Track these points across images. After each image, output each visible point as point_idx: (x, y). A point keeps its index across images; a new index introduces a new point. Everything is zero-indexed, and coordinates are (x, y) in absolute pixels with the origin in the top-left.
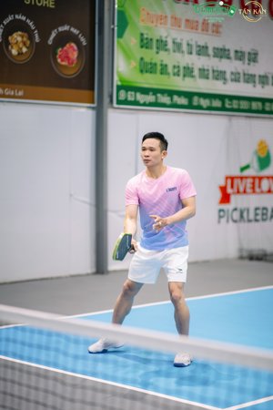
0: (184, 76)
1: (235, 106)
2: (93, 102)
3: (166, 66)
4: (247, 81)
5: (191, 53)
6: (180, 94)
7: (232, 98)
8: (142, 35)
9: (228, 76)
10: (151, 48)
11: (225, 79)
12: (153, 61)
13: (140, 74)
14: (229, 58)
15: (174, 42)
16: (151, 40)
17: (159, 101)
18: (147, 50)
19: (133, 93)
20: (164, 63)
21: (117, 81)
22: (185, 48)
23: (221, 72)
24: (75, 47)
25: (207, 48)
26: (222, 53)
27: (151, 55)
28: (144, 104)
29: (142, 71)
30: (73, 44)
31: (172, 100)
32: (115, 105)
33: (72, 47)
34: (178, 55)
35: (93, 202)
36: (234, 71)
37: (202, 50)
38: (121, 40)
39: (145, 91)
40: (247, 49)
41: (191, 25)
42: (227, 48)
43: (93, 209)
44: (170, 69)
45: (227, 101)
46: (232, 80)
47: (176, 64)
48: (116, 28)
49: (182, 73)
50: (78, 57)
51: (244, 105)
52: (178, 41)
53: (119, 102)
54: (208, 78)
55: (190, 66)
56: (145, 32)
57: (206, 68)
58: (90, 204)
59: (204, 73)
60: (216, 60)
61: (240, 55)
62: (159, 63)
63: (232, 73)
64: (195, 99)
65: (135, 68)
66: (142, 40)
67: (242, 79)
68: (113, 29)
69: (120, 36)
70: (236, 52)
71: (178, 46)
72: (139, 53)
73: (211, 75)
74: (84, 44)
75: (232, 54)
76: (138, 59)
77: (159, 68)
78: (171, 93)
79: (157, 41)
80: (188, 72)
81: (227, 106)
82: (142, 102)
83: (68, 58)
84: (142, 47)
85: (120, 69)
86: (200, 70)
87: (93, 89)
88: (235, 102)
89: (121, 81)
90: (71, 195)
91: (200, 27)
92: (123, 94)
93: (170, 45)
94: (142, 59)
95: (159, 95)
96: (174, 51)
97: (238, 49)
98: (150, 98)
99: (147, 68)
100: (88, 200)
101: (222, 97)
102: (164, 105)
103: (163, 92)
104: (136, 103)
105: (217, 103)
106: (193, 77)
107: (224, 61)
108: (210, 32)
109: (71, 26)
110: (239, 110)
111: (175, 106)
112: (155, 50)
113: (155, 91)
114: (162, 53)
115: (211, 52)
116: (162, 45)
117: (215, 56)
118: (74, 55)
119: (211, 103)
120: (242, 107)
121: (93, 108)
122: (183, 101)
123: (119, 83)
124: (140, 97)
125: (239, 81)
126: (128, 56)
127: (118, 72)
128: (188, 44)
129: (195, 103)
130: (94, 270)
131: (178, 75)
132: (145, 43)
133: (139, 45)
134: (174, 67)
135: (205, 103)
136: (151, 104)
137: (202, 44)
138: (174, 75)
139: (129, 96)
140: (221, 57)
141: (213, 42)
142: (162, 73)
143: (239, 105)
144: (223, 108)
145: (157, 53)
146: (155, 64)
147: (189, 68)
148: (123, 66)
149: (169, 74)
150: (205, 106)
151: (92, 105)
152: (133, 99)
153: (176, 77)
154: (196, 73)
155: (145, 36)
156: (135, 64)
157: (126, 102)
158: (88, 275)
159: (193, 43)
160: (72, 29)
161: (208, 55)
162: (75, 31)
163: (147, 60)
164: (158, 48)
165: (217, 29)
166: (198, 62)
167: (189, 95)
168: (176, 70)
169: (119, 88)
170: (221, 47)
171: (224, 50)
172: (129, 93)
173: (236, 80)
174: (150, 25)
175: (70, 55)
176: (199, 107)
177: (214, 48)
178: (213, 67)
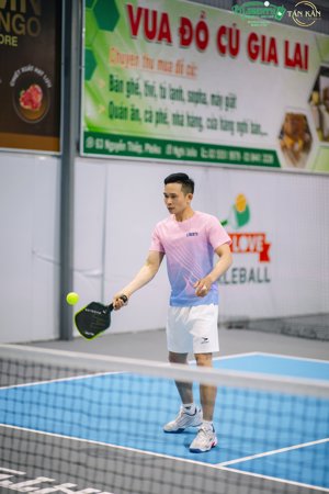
0: (157, 122)
1: (212, 156)
2: (58, 150)
3: (137, 111)
4: (224, 129)
5: (164, 97)
6: (152, 141)
7: (208, 147)
8: (111, 76)
9: (204, 123)
10: (122, 91)
11: (201, 126)
12: (124, 106)
13: (109, 120)
14: (205, 103)
15: (146, 85)
16: (121, 82)
17: (130, 149)
18: (118, 94)
19: (102, 140)
20: (136, 108)
21: (84, 128)
22: (157, 91)
23: (196, 118)
24: (40, 90)
25: (181, 91)
26: (197, 97)
27: (121, 99)
28: (114, 153)
29: (111, 117)
30: (37, 87)
31: (143, 148)
32: (82, 153)
33: (35, 89)
34: (150, 99)
35: (58, 260)
36: (210, 117)
37: (176, 94)
38: (89, 82)
39: (114, 138)
40: (224, 93)
41: (164, 66)
42: (203, 91)
43: (58, 268)
44: (142, 115)
45: (203, 151)
46: (209, 127)
47: (148, 109)
48: (83, 69)
49: (154, 119)
50: (42, 101)
51: (222, 154)
52: (150, 83)
53: (86, 150)
54: (182, 125)
55: (163, 111)
56: (114, 74)
57: (180, 114)
58: (54, 262)
59: (178, 120)
60: (192, 104)
61: (216, 100)
62: (130, 108)
63: (209, 120)
64: (169, 147)
65: (104, 112)
66: (111, 82)
67: (219, 126)
68: (80, 71)
69: (88, 77)
70: (213, 96)
71: (150, 90)
72: (109, 96)
73: (185, 122)
74: (49, 86)
75: (209, 99)
76: (108, 104)
77: (130, 113)
78: (142, 141)
79: (128, 83)
80: (161, 117)
81: (203, 156)
82: (111, 150)
83: (31, 101)
84: (111, 90)
85: (88, 115)
86: (174, 116)
87: (58, 136)
88: (211, 151)
89: (89, 127)
90: (33, 252)
91: (174, 69)
92: (90, 142)
93: (142, 88)
94: (111, 103)
95: (129, 143)
96: (146, 95)
97: (215, 93)
98: (120, 146)
99: (117, 113)
100: (52, 258)
101: (198, 146)
102: (135, 154)
103: (134, 139)
104: (105, 151)
105: (192, 153)
106: (166, 123)
107: (200, 106)
108: (185, 74)
109: (35, 67)
110: (215, 160)
111: (146, 155)
112: (125, 93)
113: (126, 139)
114: (133, 97)
115: (185, 96)
116: (133, 88)
117: (191, 100)
118: (39, 98)
119: (186, 152)
120: (219, 157)
121: (58, 157)
122: (156, 150)
123: (87, 130)
124: (110, 145)
125: (215, 128)
126: (96, 100)
127: (85, 118)
128: (161, 88)
129: (168, 152)
130: (57, 336)
131: (151, 121)
132: (115, 86)
133: (108, 88)
134: (146, 112)
135: (179, 152)
136: (121, 153)
137: (176, 87)
138: (146, 120)
139: (97, 144)
140: (197, 102)
141: (188, 85)
142: (133, 119)
143: (216, 155)
144: (199, 158)
145: (128, 96)
146: (126, 109)
147: (161, 114)
148: (91, 111)
149: (139, 120)
150: (179, 156)
151: (57, 153)
152: (101, 147)
153: (148, 123)
154: (170, 119)
155: (115, 78)
156: (104, 108)
157: (94, 150)
158: (50, 341)
159: (166, 86)
160: (36, 70)
161: (183, 100)
162: (39, 72)
163: (117, 104)
164: (128, 91)
165: (192, 71)
166: (172, 107)
167: (162, 143)
168: (148, 116)
169: (87, 135)
170: (196, 90)
171: (199, 94)
172: (98, 140)
173: (213, 127)
174: (120, 65)
175: (34, 98)
176: (173, 157)
177: (189, 92)
178: (187, 113)
